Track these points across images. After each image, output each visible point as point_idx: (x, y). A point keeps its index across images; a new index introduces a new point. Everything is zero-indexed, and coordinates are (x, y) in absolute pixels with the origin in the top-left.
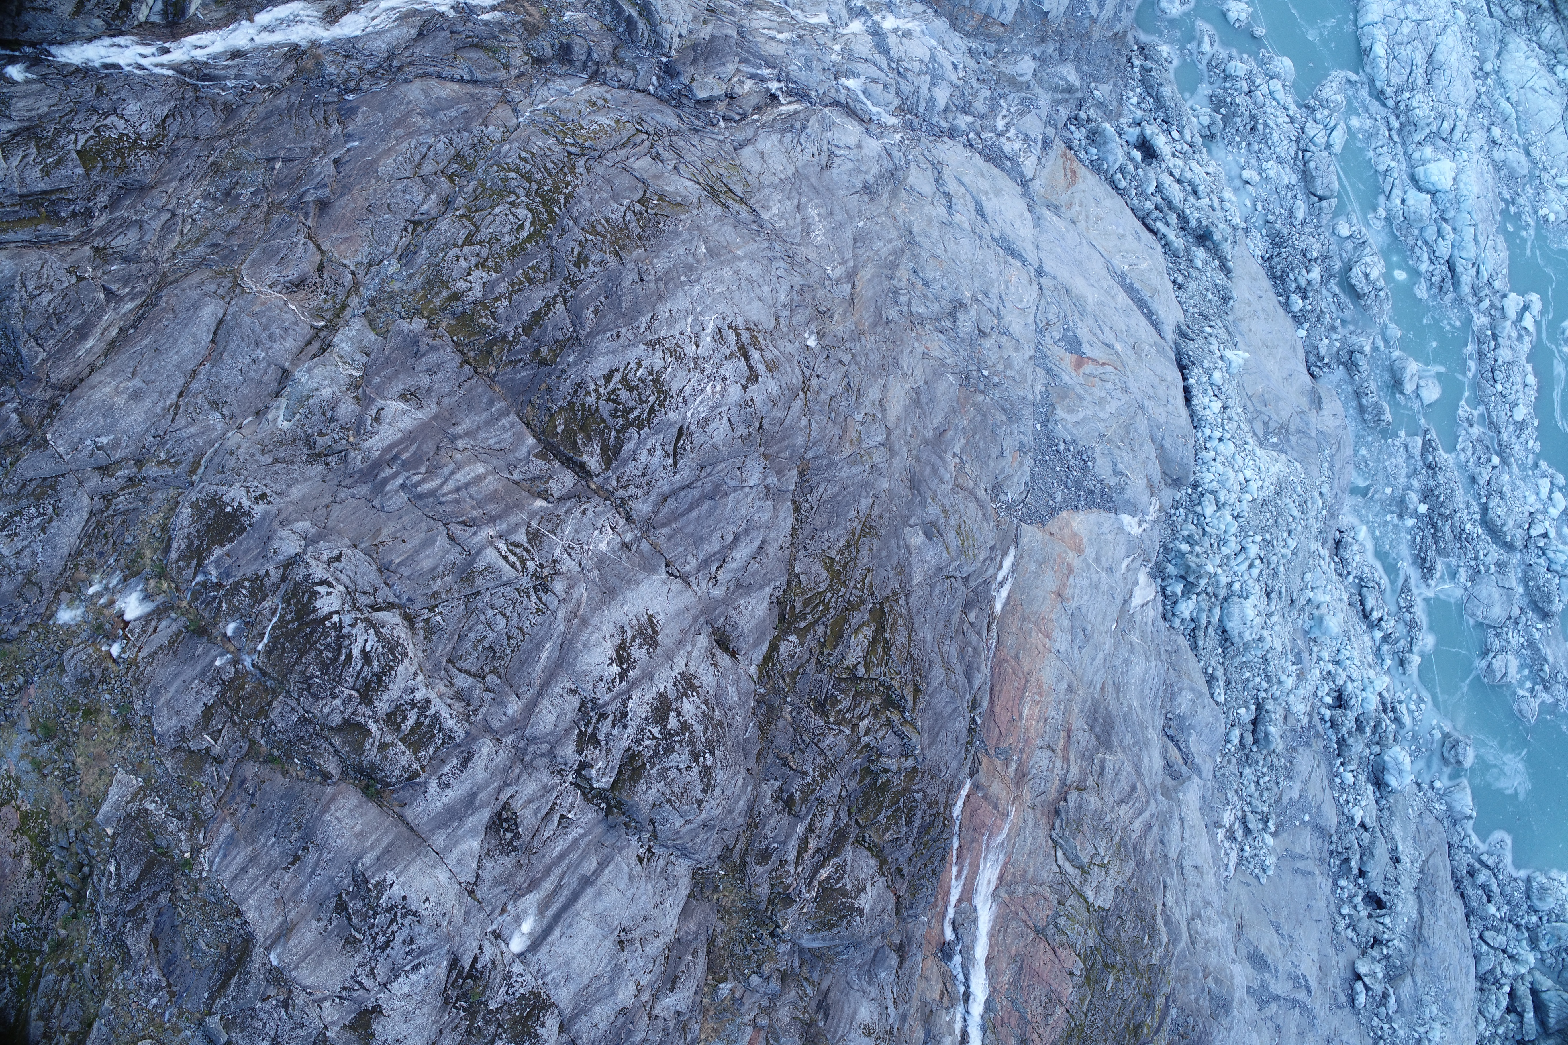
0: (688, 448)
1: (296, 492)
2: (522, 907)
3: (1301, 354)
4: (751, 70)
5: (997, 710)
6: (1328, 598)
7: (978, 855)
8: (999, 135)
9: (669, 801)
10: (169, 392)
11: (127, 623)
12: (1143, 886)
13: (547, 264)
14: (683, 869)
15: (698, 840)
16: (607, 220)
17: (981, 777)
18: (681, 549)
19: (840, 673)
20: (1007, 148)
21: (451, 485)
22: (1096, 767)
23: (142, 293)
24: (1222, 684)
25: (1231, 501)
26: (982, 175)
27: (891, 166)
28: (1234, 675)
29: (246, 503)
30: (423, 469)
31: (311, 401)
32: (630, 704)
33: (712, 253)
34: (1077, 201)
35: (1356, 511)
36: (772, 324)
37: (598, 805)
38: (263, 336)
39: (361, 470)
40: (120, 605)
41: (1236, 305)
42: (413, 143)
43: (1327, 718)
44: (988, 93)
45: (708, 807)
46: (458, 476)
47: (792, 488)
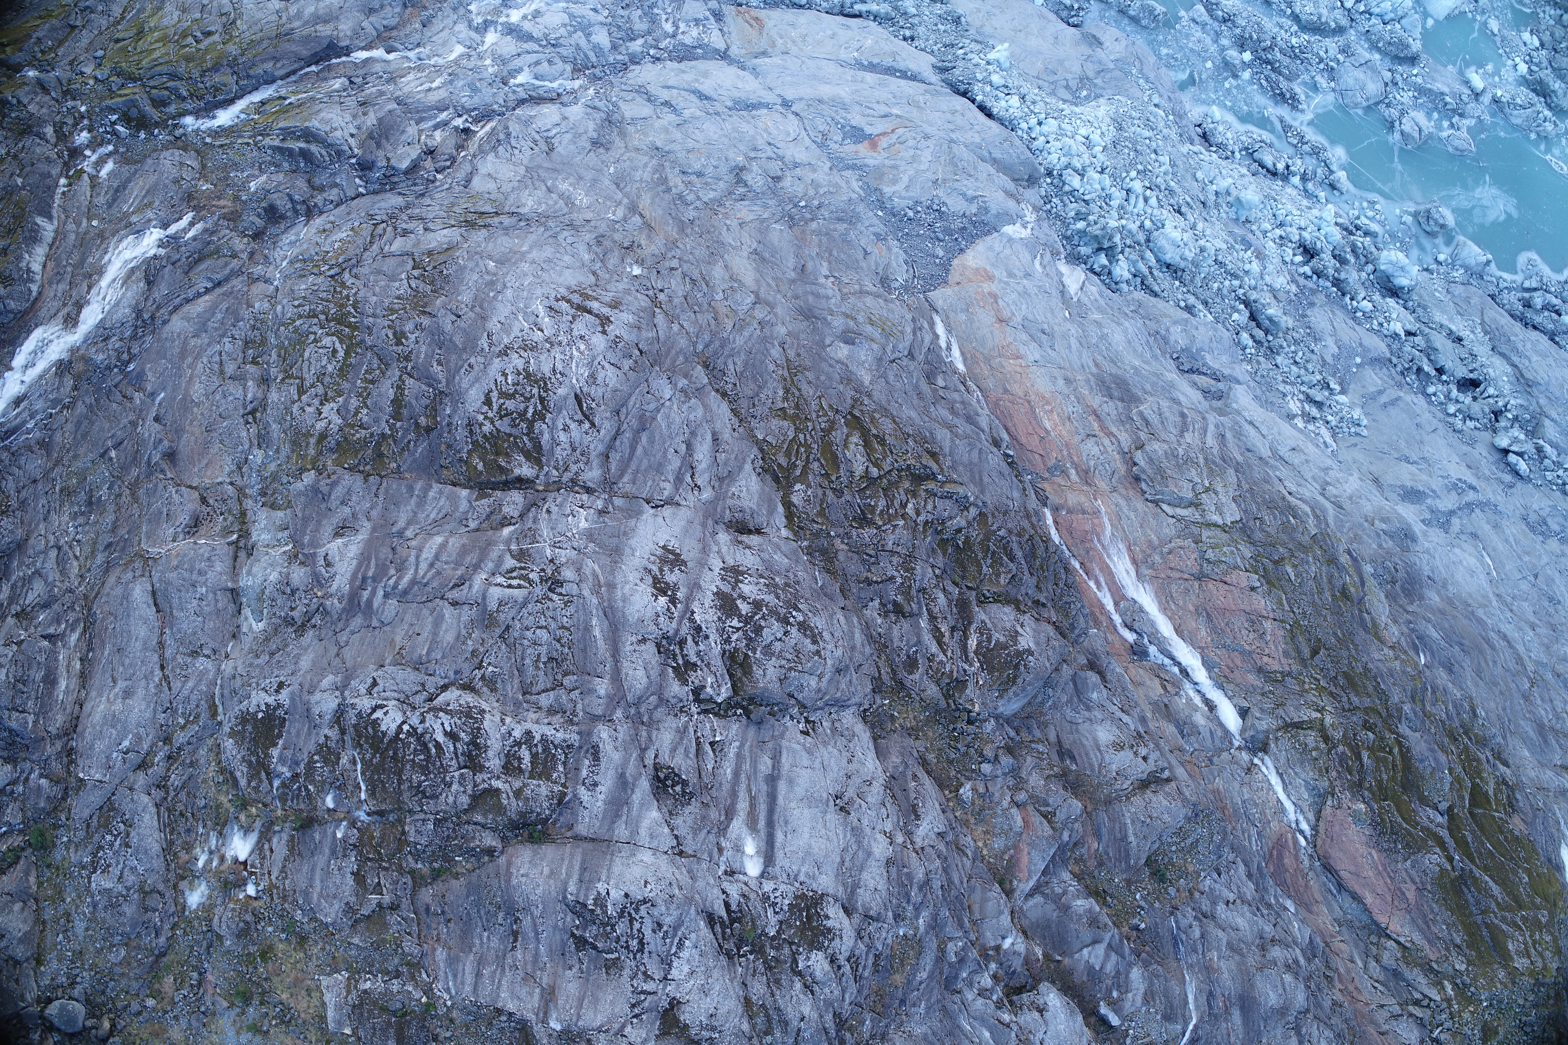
0: (594, 405)
1: (305, 663)
2: (733, 836)
3: (1052, 17)
4: (431, 123)
5: (1023, 440)
6: (1230, 180)
7: (1101, 558)
8: (674, 36)
9: (790, 669)
10: (152, 672)
11: (245, 863)
12: (1255, 483)
13: (376, 361)
14: (849, 718)
15: (843, 686)
16: (398, 298)
17: (1054, 499)
18: (649, 483)
19: (858, 485)
20: (688, 40)
21: (423, 566)
22: (1139, 422)
23: (77, 621)
24: (1201, 307)
25: (1087, 162)
26: (684, 72)
27: (604, 116)
28: (1206, 295)
29: (270, 700)
30: (392, 571)
31: (267, 592)
32: (697, 617)
33: (500, 262)
34: (776, 37)
35: (1197, 101)
36: (592, 279)
37: (735, 714)
38: (194, 577)
39: (344, 609)
40: (229, 854)
41: (969, 19)
42: (205, 360)
43: (1309, 273)
44: (639, 12)
45: (828, 653)
46: (424, 555)
47: (706, 381)
